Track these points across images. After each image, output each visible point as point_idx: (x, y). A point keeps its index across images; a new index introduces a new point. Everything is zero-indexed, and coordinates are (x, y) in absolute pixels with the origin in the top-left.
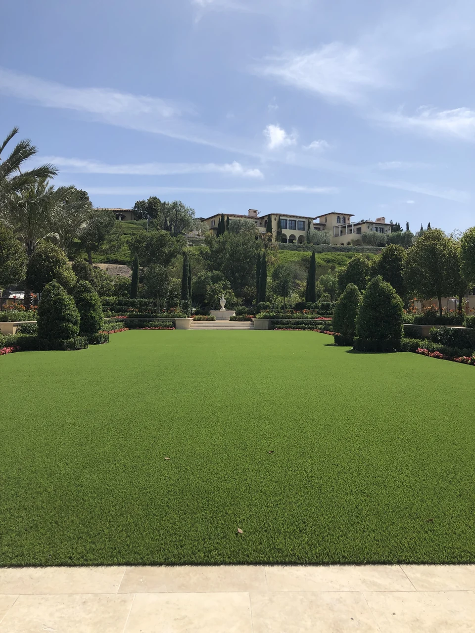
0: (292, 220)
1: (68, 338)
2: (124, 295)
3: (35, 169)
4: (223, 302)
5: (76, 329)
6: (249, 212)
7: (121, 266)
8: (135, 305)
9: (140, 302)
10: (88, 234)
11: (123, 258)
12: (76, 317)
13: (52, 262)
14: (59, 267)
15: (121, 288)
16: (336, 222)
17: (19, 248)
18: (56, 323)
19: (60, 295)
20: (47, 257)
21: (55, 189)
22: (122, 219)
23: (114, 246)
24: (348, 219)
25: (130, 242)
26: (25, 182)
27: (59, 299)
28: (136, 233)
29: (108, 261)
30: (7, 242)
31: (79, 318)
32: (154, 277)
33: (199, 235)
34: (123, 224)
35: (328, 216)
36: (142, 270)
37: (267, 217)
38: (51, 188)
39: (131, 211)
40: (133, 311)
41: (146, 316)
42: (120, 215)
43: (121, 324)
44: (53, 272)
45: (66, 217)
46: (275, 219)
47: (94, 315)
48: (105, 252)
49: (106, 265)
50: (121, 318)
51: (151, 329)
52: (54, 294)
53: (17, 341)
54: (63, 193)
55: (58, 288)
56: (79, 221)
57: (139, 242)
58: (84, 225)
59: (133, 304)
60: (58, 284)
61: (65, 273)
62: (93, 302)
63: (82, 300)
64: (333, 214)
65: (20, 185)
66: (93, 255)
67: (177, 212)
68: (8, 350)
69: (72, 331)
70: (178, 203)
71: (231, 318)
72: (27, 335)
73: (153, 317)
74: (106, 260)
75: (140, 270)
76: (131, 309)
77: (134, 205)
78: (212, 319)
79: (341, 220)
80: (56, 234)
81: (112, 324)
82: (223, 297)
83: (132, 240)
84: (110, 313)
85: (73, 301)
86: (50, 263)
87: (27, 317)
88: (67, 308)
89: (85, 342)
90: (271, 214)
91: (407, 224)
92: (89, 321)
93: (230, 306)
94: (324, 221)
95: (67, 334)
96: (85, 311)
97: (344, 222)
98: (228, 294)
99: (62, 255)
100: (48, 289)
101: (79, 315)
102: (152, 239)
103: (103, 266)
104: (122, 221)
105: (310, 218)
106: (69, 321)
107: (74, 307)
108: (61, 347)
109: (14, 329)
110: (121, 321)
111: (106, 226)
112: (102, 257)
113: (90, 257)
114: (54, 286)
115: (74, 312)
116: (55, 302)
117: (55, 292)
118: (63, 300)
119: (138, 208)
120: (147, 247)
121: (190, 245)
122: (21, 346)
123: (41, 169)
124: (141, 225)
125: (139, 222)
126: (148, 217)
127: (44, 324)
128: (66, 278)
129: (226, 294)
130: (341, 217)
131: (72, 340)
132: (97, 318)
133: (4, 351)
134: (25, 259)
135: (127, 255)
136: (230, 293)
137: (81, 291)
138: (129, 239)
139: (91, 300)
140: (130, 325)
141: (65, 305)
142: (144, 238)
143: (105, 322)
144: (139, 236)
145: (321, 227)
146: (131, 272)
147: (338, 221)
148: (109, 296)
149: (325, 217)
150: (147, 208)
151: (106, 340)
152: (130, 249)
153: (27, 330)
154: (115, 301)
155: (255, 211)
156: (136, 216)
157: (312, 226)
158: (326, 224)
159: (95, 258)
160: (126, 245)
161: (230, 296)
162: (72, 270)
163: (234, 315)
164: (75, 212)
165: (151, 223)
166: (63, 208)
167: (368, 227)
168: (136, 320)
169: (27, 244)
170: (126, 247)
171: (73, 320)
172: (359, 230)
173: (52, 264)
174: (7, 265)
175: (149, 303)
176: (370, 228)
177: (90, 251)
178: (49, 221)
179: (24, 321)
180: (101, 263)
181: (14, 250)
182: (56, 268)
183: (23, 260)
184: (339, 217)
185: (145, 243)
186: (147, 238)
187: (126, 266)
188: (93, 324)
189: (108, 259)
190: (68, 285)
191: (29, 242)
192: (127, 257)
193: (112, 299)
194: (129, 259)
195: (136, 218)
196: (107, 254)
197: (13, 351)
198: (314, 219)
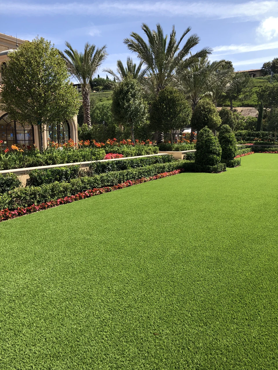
1: (213, 165)
2: (252, 129)
3: (198, 52)
5: (219, 158)
7: (251, 108)
8: (260, 135)
9: (263, 134)
10: (230, 90)
11: (253, 103)
12: (219, 150)
13: (207, 112)
14: (211, 114)
15: (250, 125)
17: (187, 105)
18: (206, 155)
19: (209, 137)
20: (204, 108)
21: (211, 63)
22: (253, 77)
23: (247, 95)
25: (258, 92)
26: (192, 62)
27: (208, 139)
28: (262, 85)
29: (243, 105)
30: (180, 102)
31: (221, 151)
32: (274, 116)
34: (254, 80)
36: (265, 110)
38: (208, 63)
39: (260, 70)
40: (258, 140)
41: (266, 144)
42: (252, 74)
43: (249, 149)
44: (207, 118)
45: (217, 81)
47: (231, 148)
48: (241, 100)
49: (241, 108)
50: (249, 145)
51: (269, 153)
52: (205, 136)
53: (183, 165)
54: (216, 65)
55: (209, 131)
56: (225, 82)
57: (264, 91)
58: (228, 85)
59: (258, 135)
60: (209, 129)
61: (214, 118)
62: (231, 139)
63: (224, 138)
65: (189, 64)
66: (233, 102)
68: (177, 172)
69: (216, 160)
72: (189, 161)
73: (272, 144)
74: (241, 105)
75: (264, 110)
76: (256, 138)
77: (262, 66)
80: (211, 92)
81: (243, 150)
83: (259, 90)
84: (242, 141)
85: (217, 140)
86: (206, 112)
87: (190, 148)
88: (214, 145)
89: (224, 167)
92: (227, 152)
95: (213, 162)
96: (226, 145)
99: (213, 106)
100: (202, 132)
101: (221, 149)
102: (274, 88)
103: (239, 109)
104: (253, 78)
106: (215, 153)
107: (218, 144)
108: (208, 171)
109: (183, 156)
110: (249, 147)
111: (243, 83)
112: (239, 103)
113: (231, 103)
114: (206, 130)
115: (218, 147)
116: (206, 141)
117: (206, 135)
118: (211, 139)
119: (265, 67)
120: (269, 95)
122: (185, 169)
123: (202, 52)
124: (266, 79)
125: (265, 77)
126: (272, 73)
127: (199, 156)
128: (215, 121)
131: (216, 166)
132: (233, 150)
133: (174, 172)
134: (190, 111)
135: (255, 101)
137: (224, 132)
138: (258, 90)
139: (230, 137)
140: (255, 150)
141: (212, 143)
142: (267, 88)
143: (239, 148)
144: (265, 87)
146: (257, 112)
148: (242, 130)
150: (271, 67)
151: (239, 164)
152: (257, 97)
153: (190, 157)
154: (246, 133)
156: (263, 73)
159: (234, 104)
160: (255, 94)
162: (219, 116)
164: (222, 77)
165: (274, 77)
166: (215, 75)
168: (259, 146)
169: (193, 100)
170: (255, 95)
171: (217, 152)
173: (207, 113)
174: (179, 117)
175: (269, 135)
177: (232, 100)
178: (206, 84)
179: (189, 150)
180: (238, 107)
181: (184, 106)
182: (209, 115)
183: (189, 113)
185: (268, 92)
186: (270, 88)
187: (254, 108)
188: (230, 154)
189: (242, 104)
190: (216, 125)
191: (194, 99)
192: (255, 102)
193: (244, 132)
194: (256, 103)
195: (263, 75)
196: (242, 101)
197: (180, 172)
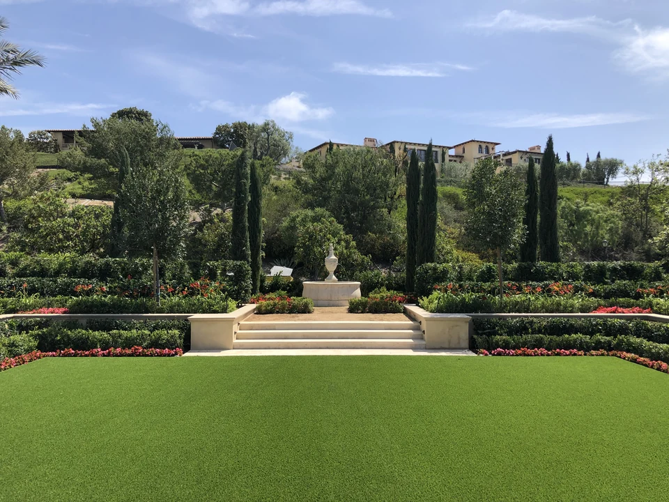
0: (421, 150)
4: (331, 262)
6: (365, 141)
16: (478, 151)
24: (493, 149)
25: (188, 168)
33: (299, 167)
35: (466, 146)
37: (389, 146)
39: (210, 139)
42: (195, 143)
46: (400, 149)
64: (473, 143)
67: (268, 135)
70: (271, 124)
71: (351, 303)
77: (214, 131)
78: (305, 310)
79: (484, 150)
82: (332, 252)
83: (191, 164)
90: (394, 142)
91: (568, 155)
93: (346, 270)
94: (461, 151)
97: (487, 151)
98: (343, 243)
102: (221, 161)
105: (444, 147)
119: (220, 134)
120: (214, 175)
121: (285, 179)
129: (338, 243)
130: (484, 146)
136: (347, 242)
142: (208, 160)
144: (203, 158)
145: (458, 159)
147: (480, 151)
149: (462, 146)
150: (232, 134)
155: (372, 140)
156: (218, 145)
157: (447, 158)
158: (464, 155)
161: (346, 248)
163: (358, 292)
167: (521, 158)
172: (509, 162)
176: (523, 159)
184: (480, 147)
186: (213, 160)
198: (450, 148)
